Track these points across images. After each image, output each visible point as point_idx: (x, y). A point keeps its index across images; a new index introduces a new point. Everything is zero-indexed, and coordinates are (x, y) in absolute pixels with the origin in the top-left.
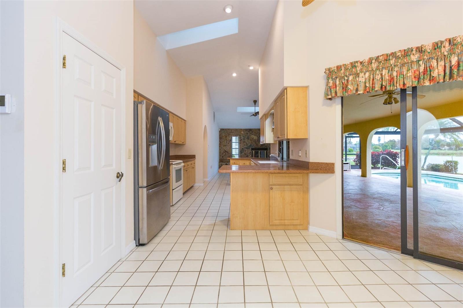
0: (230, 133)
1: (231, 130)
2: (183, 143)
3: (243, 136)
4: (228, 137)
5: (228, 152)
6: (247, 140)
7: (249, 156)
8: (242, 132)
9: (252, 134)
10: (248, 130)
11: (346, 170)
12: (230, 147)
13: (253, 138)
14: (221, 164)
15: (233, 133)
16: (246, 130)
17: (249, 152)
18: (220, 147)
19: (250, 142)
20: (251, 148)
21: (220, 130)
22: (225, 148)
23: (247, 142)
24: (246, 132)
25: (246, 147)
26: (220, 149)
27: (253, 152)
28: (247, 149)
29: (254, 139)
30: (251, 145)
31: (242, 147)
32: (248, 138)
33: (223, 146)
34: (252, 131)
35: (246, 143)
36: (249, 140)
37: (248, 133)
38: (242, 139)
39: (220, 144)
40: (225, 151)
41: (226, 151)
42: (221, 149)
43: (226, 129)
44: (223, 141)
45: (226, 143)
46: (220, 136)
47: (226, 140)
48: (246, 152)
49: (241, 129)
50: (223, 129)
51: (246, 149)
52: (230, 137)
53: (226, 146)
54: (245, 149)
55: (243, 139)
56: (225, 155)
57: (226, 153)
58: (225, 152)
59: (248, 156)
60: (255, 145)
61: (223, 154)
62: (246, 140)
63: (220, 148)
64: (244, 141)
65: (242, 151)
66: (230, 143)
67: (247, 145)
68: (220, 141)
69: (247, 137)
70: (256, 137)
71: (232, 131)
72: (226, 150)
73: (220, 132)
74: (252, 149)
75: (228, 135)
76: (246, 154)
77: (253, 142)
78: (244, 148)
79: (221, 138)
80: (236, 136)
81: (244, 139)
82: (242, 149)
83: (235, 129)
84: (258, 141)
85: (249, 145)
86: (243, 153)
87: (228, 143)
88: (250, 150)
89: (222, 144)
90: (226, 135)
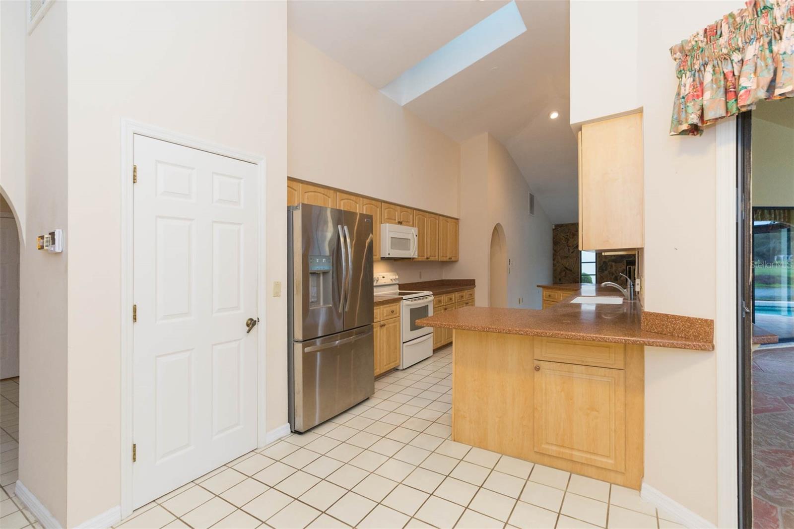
2: (449, 259)
4: (571, 240)
5: (571, 271)
7: (621, 277)
12: (575, 259)
17: (620, 269)
18: (554, 260)
20: (625, 261)
21: (554, 228)
22: (564, 262)
26: (554, 265)
27: (630, 268)
28: (615, 262)
31: (604, 260)
33: (561, 259)
39: (554, 255)
40: (566, 268)
41: (568, 268)
42: (557, 265)
43: (567, 225)
45: (567, 252)
46: (554, 238)
47: (568, 246)
48: (614, 268)
50: (559, 225)
51: (613, 263)
54: (610, 263)
56: (565, 276)
57: (568, 272)
58: (564, 270)
61: (560, 273)
63: (555, 262)
65: (604, 268)
66: (575, 252)
68: (555, 249)
72: (567, 266)
73: (553, 232)
74: (629, 263)
75: (571, 236)
76: (613, 274)
78: (609, 262)
79: (556, 242)
82: (604, 262)
86: (606, 272)
87: (572, 253)
88: (623, 264)
89: (558, 254)
90: (567, 235)
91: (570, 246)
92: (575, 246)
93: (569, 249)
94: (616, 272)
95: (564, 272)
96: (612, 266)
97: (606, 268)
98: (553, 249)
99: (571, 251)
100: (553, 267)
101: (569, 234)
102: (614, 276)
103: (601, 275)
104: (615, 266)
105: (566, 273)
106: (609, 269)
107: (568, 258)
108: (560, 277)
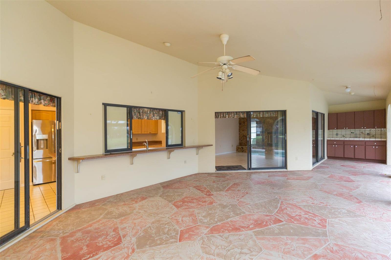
7: (265, 140)
13: (269, 122)
17: (265, 136)
18: (239, 132)
19: (267, 126)
20: (267, 132)
22: (243, 132)
26: (239, 134)
27: (268, 135)
29: (270, 123)
39: (239, 129)
40: (244, 135)
41: (245, 135)
42: (241, 134)
44: (242, 127)
45: (244, 128)
46: (239, 122)
53: (244, 130)
56: (244, 139)
57: (245, 137)
60: (271, 129)
61: (242, 138)
62: (262, 124)
63: (240, 133)
67: (263, 129)
75: (246, 121)
85: (266, 129)
89: (241, 129)
98: (239, 127)
99: (246, 127)
100: (239, 135)
107: (245, 131)
108: (242, 139)
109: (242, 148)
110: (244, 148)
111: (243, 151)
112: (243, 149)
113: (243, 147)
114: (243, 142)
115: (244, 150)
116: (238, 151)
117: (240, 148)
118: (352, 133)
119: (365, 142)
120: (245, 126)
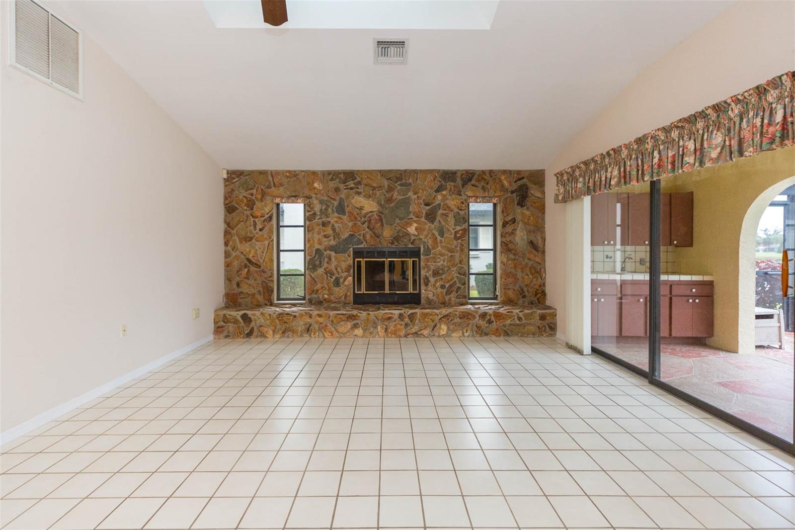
0: (269, 187)
1: (274, 174)
3: (321, 202)
4: (258, 204)
5: (259, 267)
6: (336, 215)
7: (345, 280)
8: (316, 185)
9: (359, 193)
10: (342, 176)
11: (769, 347)
12: (266, 243)
13: (361, 208)
14: (224, 315)
15: (282, 189)
16: (333, 175)
17: (344, 265)
18: (226, 244)
19: (350, 224)
20: (351, 250)
21: (225, 176)
22: (245, 247)
23: (336, 225)
24: (332, 184)
25: (333, 243)
26: (227, 255)
27: (359, 262)
28: (336, 252)
29: (364, 212)
30: (351, 235)
31: (317, 246)
32: (341, 209)
33: (241, 242)
34: (359, 179)
35: (334, 230)
36: (345, 218)
37: (342, 186)
38: (314, 214)
39: (226, 233)
40: (248, 260)
41: (254, 260)
42: (233, 254)
43: (251, 173)
44: (239, 222)
45: (252, 228)
46: (226, 198)
47: (253, 217)
48: (334, 263)
49: (314, 173)
50: (238, 171)
51: (333, 253)
52: (266, 205)
53: (251, 239)
54: (328, 252)
55: (321, 210)
57: (253, 268)
58: (246, 266)
59: (341, 280)
60: (368, 237)
61: (238, 271)
62: (333, 218)
63: (229, 248)
64: (324, 219)
65: (317, 263)
66: (267, 229)
67: (336, 235)
69: (336, 203)
70: (375, 204)
71: (276, 180)
72: (250, 257)
73: (226, 186)
74: (358, 254)
75: (259, 196)
76: (332, 274)
77: (359, 223)
78: (325, 250)
80: (293, 198)
81: (324, 212)
82: (318, 250)
83: (289, 172)
84: (381, 220)
85: (347, 235)
86: (321, 271)
87: (261, 230)
88: (349, 256)
89: (235, 231)
90: (252, 195)
91: (257, 217)
92: (266, 216)
93: (255, 224)
94: (336, 269)
95: (246, 270)
96: (330, 259)
97: (320, 262)
98: (225, 222)
99: (259, 226)
100: (226, 257)
101: (254, 191)
102: (334, 277)
103: (313, 275)
104: (336, 258)
105: (249, 271)
106: (325, 264)
107: (254, 241)
108: (238, 279)
109: (245, 317)
110: (252, 318)
111: (249, 335)
112: (253, 324)
113: (249, 313)
114: (245, 289)
115: (255, 328)
116: (222, 336)
117: (236, 322)
118: (607, 257)
119: (671, 286)
120: (256, 220)
